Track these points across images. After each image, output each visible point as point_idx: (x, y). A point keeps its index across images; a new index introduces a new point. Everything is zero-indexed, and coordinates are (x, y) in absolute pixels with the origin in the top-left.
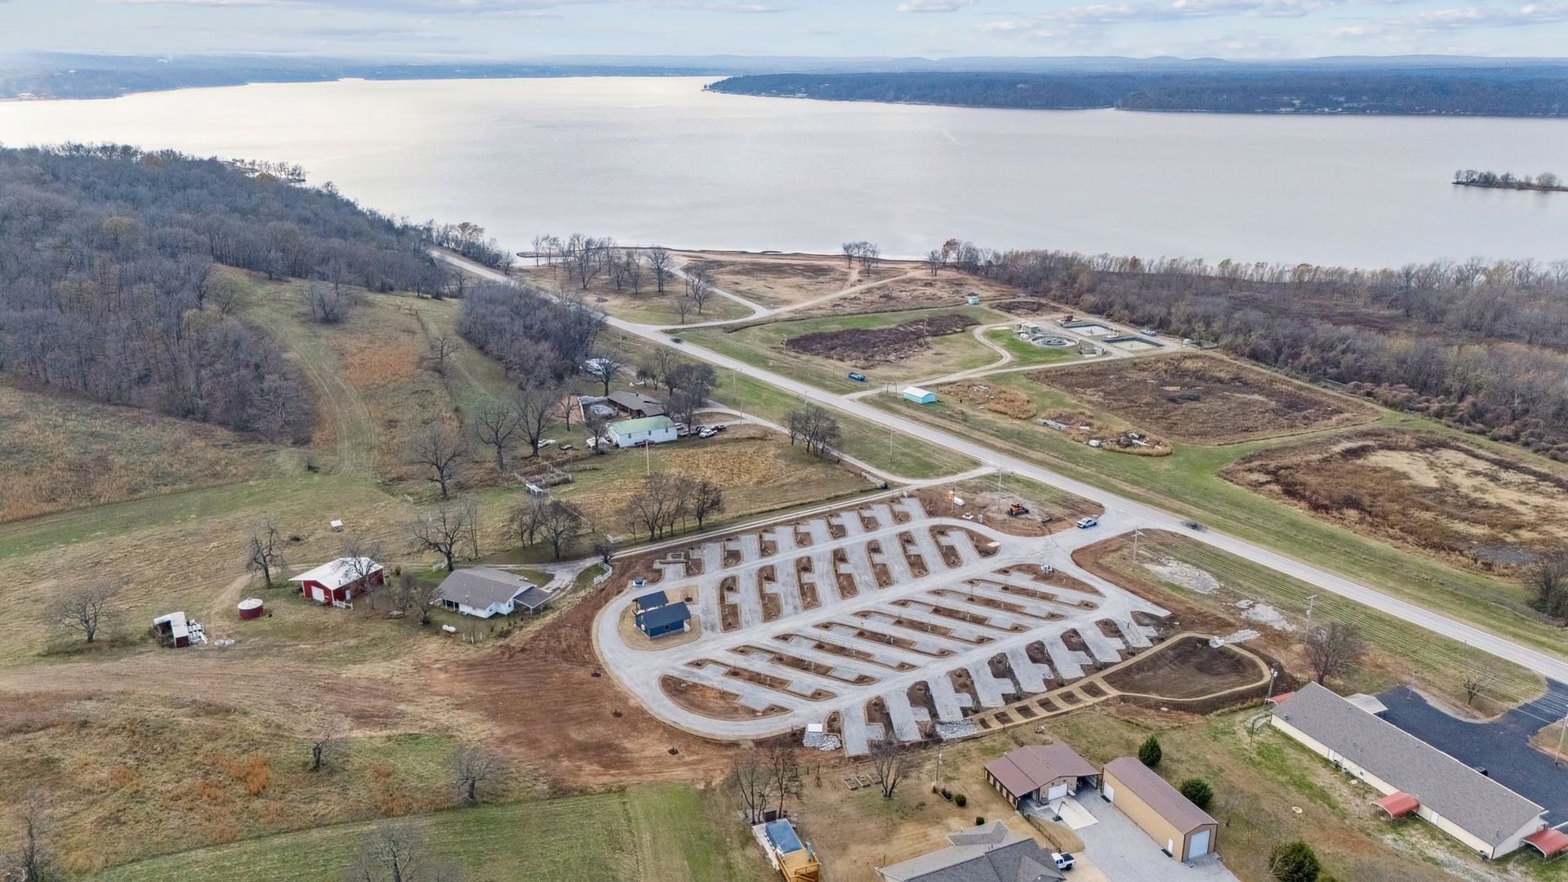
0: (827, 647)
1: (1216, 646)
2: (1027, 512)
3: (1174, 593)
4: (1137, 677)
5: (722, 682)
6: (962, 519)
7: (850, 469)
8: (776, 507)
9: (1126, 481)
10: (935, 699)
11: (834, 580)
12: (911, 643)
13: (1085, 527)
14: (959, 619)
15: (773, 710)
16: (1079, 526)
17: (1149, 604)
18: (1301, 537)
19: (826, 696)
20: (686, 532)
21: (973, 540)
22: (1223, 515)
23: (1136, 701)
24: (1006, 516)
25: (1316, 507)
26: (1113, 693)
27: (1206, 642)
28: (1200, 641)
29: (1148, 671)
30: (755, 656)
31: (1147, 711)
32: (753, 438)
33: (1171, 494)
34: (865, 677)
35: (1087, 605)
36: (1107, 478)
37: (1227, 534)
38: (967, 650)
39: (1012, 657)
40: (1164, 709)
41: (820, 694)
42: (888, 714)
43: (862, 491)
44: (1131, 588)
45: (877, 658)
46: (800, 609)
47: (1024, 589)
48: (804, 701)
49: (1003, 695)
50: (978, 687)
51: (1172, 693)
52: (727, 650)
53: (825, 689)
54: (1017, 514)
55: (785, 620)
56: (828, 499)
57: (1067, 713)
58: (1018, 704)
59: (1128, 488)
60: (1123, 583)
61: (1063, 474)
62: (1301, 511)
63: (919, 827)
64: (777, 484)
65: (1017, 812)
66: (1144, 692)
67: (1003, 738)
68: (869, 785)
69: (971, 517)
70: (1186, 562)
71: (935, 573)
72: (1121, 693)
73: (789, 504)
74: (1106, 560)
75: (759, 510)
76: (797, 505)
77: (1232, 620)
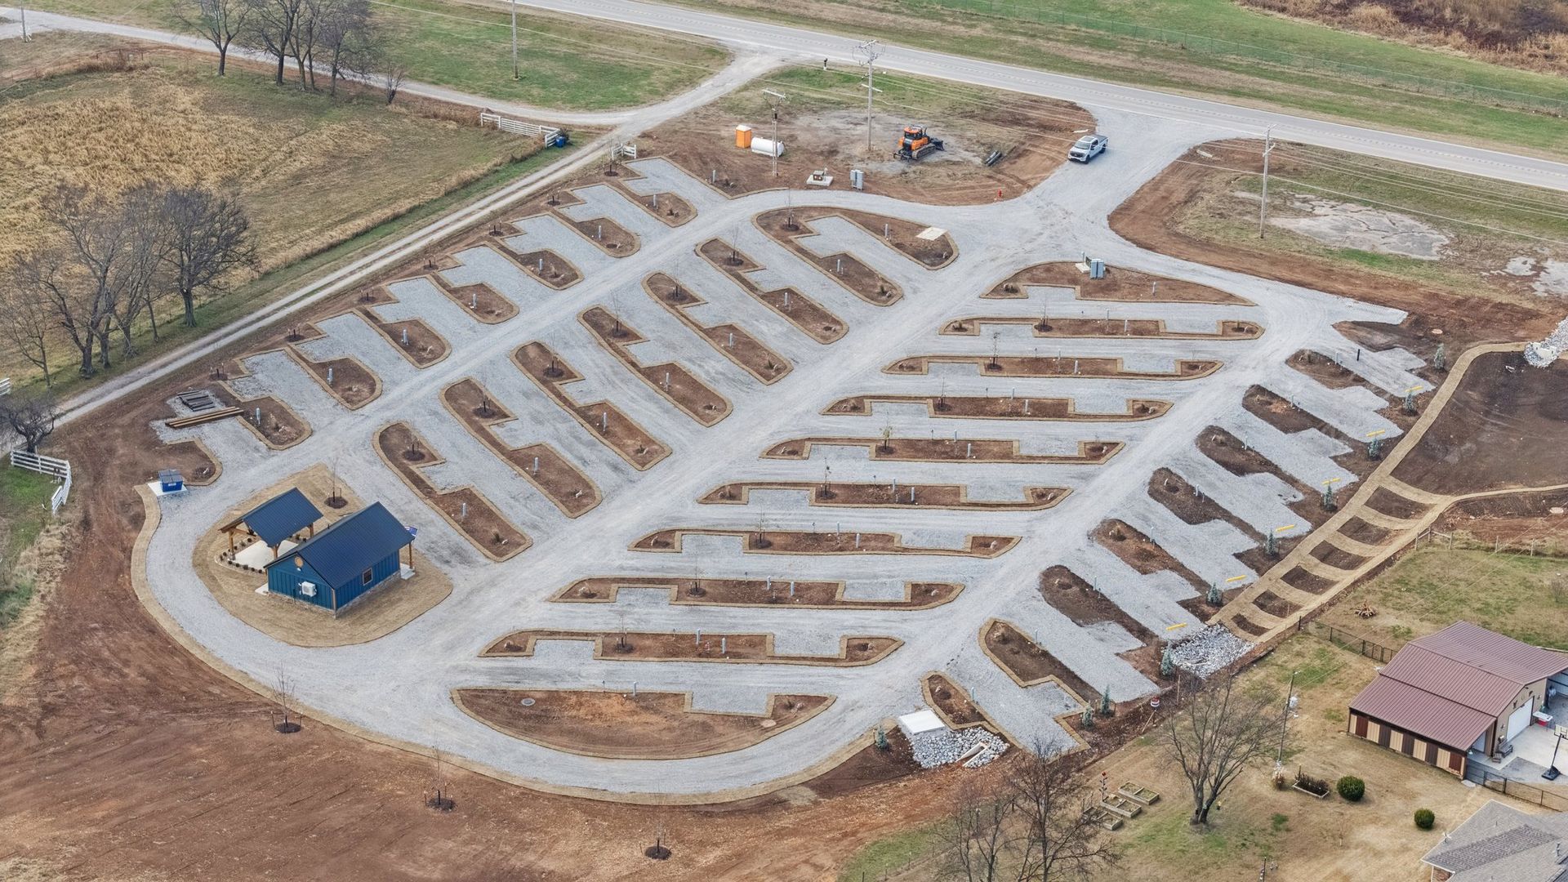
0: (778, 540)
1: (1544, 364)
2: (939, 145)
3: (1377, 271)
4: (1453, 459)
5: (610, 673)
6: (809, 187)
7: (432, 112)
8: (336, 234)
9: (1078, 41)
10: (1114, 599)
11: (648, 386)
12: (956, 491)
13: (1089, 160)
14: (1003, 414)
15: (788, 708)
16: (1076, 159)
17: (1350, 302)
18: (1510, 108)
19: (881, 649)
20: (162, 340)
21: (882, 233)
22: (1333, 86)
23: (1494, 505)
24: (900, 166)
25: (1489, 41)
26: (1441, 503)
27: (1519, 359)
28: (1508, 358)
29: (1462, 443)
30: (625, 597)
31: (1530, 522)
32: (92, 69)
33: (1188, 56)
34: (929, 588)
35: (1240, 329)
36: (1031, 42)
37: (1366, 123)
38: (1086, 478)
39: (1186, 469)
40: (1556, 511)
41: (864, 647)
42: (1045, 654)
43: (514, 161)
44: (1287, 275)
45: (906, 539)
46: (633, 472)
47: (1085, 322)
48: (842, 671)
49: (1238, 556)
50: (1173, 551)
51: (1542, 476)
52: (552, 600)
53: (875, 633)
54: (923, 154)
55: (617, 503)
56: (448, 194)
57: (1389, 562)
58: (1281, 569)
59: (1095, 57)
60: (1264, 267)
61: (934, 48)
62: (1460, 53)
63: (1315, 864)
64: (278, 176)
65: (1467, 783)
66: (1491, 486)
67: (1311, 646)
68: (1140, 812)
69: (828, 180)
70: (1346, 200)
71: (859, 323)
72: (1459, 498)
73: (361, 223)
74: (1190, 222)
75: (297, 251)
76: (386, 222)
77: (1529, 305)
